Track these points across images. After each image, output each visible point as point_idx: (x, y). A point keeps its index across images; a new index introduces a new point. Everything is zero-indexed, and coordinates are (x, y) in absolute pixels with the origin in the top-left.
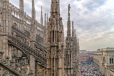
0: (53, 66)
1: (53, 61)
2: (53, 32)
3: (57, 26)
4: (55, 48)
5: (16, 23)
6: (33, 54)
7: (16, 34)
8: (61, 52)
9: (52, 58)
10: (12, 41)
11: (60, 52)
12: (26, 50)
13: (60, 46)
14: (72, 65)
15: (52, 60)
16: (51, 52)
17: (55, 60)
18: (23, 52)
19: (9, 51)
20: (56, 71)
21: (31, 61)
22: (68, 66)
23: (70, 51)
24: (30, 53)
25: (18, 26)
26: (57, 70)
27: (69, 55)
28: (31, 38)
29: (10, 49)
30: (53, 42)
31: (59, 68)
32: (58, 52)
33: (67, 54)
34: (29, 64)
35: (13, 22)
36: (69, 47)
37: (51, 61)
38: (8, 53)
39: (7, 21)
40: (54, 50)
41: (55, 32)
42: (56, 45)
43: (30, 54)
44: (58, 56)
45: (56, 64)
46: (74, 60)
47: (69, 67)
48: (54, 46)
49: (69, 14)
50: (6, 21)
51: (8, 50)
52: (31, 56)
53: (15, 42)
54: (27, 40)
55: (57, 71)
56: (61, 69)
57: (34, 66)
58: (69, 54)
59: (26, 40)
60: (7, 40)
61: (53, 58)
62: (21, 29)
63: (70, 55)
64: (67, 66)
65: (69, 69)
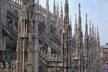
3: (28, 14)
4: (24, 40)
5: (17, 10)
11: (30, 44)
19: (3, 41)
23: (68, 44)
29: (4, 39)
32: (27, 44)
33: (63, 48)
36: (65, 39)
38: (3, 43)
51: (2, 39)
58: (66, 47)
60: (1, 29)
61: (22, 52)
65: (65, 68)
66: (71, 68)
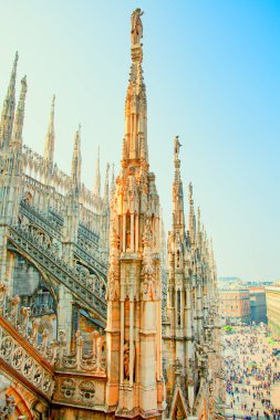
0: (126, 327)
1: (127, 308)
2: (128, 216)
4: (134, 266)
5: (32, 193)
6: (67, 283)
7: (28, 222)
8: (150, 282)
9: (122, 299)
10: (17, 241)
11: (149, 279)
12: (50, 269)
13: (148, 260)
14: (189, 326)
15: (122, 304)
16: (119, 280)
17: (132, 306)
18: (40, 275)
19: (7, 269)
20: (134, 342)
21: (60, 304)
22: (177, 331)
23: (184, 280)
24: (61, 279)
25: (36, 201)
26: (137, 340)
27: (179, 292)
28: (65, 235)
30: (127, 247)
31: (145, 335)
32: (141, 280)
33: (174, 288)
34: (56, 313)
35: (26, 190)
36: (178, 266)
37: (120, 308)
39: (12, 190)
40: (128, 273)
41: (132, 217)
42: (136, 256)
43: (60, 282)
44: (141, 295)
45: (135, 321)
46: (198, 311)
47: (179, 334)
48: (129, 262)
49: (178, 164)
50: (9, 188)
52: (62, 287)
53: (24, 244)
54: (55, 241)
55: (137, 344)
56: (151, 338)
57: (70, 320)
58: (181, 287)
59: (51, 239)
60: (6, 239)
61: (127, 299)
62: (41, 208)
63: (185, 293)
64: (174, 328)
65: (179, 340)
66: (192, 340)
